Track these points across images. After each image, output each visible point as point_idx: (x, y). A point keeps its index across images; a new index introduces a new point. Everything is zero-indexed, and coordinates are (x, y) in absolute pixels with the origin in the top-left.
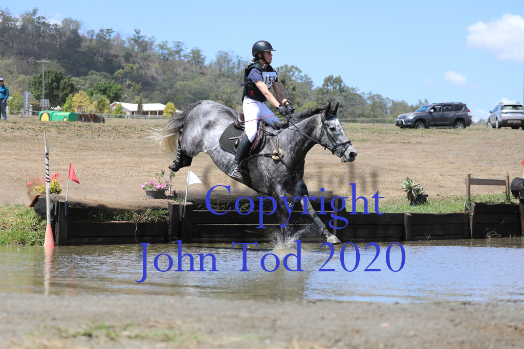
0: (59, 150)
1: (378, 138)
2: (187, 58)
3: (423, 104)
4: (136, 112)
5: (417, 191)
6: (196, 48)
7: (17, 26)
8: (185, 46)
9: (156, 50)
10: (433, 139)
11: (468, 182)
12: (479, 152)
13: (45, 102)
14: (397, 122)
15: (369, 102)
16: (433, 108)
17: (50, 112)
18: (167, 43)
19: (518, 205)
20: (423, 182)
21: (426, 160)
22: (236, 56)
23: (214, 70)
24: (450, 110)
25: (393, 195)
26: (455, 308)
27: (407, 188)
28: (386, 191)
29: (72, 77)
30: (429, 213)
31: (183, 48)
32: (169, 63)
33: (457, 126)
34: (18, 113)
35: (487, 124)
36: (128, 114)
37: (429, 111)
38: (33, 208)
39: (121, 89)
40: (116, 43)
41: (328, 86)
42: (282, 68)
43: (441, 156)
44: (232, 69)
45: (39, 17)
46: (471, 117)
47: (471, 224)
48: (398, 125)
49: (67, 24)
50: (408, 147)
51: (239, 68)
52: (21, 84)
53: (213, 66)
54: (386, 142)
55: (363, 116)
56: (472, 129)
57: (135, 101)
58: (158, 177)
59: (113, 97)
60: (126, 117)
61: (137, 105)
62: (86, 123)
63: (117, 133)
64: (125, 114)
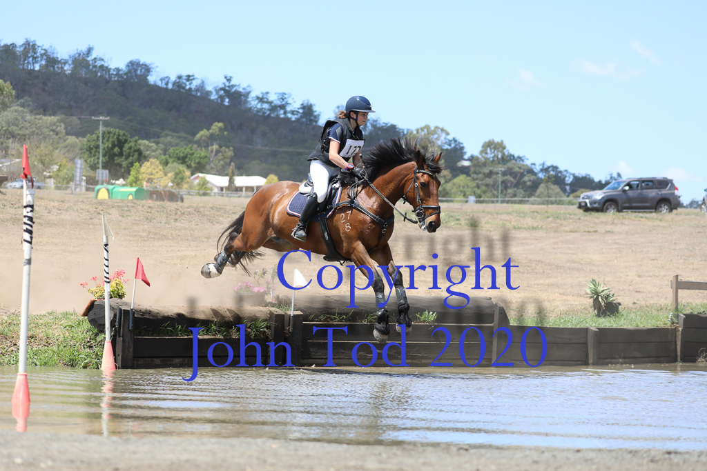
0: (122, 239)
1: (553, 225)
2: (294, 115)
3: (615, 179)
4: (226, 188)
5: (606, 298)
6: (306, 102)
7: (65, 71)
8: (293, 99)
9: (253, 103)
10: (627, 227)
11: (674, 286)
12: (690, 245)
13: (102, 173)
14: (580, 203)
15: (541, 175)
16: (628, 184)
17: (110, 187)
18: (269, 95)
20: (614, 286)
21: (619, 255)
24: (652, 188)
25: (573, 303)
26: (657, 458)
27: (593, 293)
28: (565, 297)
29: (139, 139)
30: (622, 327)
31: (290, 101)
32: (271, 121)
33: (660, 209)
34: (66, 188)
35: (701, 208)
36: (216, 190)
37: (622, 188)
38: (86, 317)
39: (206, 157)
40: (199, 94)
41: (486, 153)
42: (422, 129)
43: (639, 250)
45: (95, 59)
46: (679, 197)
47: (679, 343)
48: (580, 207)
49: (134, 69)
50: (594, 237)
52: (70, 148)
54: (564, 231)
56: (681, 214)
57: (224, 173)
58: (257, 277)
59: (195, 167)
60: (213, 194)
61: (227, 178)
62: (158, 203)
63: (200, 215)
64: (212, 190)
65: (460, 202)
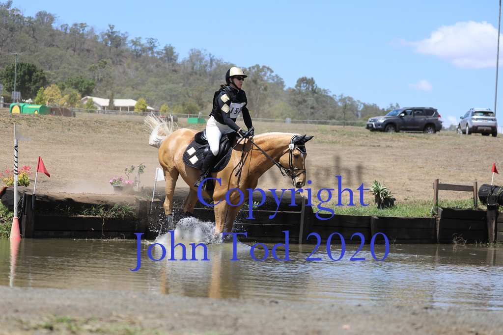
0: (29, 143)
1: (348, 140)
2: (159, 54)
3: (394, 108)
4: (107, 107)
5: (385, 195)
6: (169, 45)
8: (158, 43)
9: (129, 45)
10: (402, 143)
11: (436, 187)
12: (448, 157)
13: (16, 94)
14: (368, 125)
15: (340, 104)
17: (21, 105)
18: (141, 40)
19: (485, 212)
20: (390, 186)
21: (395, 163)
22: (208, 55)
23: (187, 68)
24: (421, 114)
26: (417, 312)
27: (375, 191)
29: (44, 70)
30: (396, 217)
31: (156, 44)
32: (142, 59)
33: (427, 131)
35: (457, 130)
36: (100, 109)
37: (399, 115)
38: (0, 200)
39: (93, 84)
40: (89, 37)
41: (300, 87)
42: (253, 68)
43: (410, 160)
44: (205, 68)
45: (13, 9)
46: (441, 122)
47: (438, 229)
48: (368, 128)
49: (42, 18)
50: (377, 150)
51: (211, 66)
53: (186, 64)
54: (355, 145)
55: (334, 118)
56: (442, 135)
57: (106, 96)
58: (127, 172)
59: (85, 91)
60: (98, 112)
61: (108, 100)
62: (56, 117)
63: (87, 127)
64: (96, 108)
65: (279, 121)
